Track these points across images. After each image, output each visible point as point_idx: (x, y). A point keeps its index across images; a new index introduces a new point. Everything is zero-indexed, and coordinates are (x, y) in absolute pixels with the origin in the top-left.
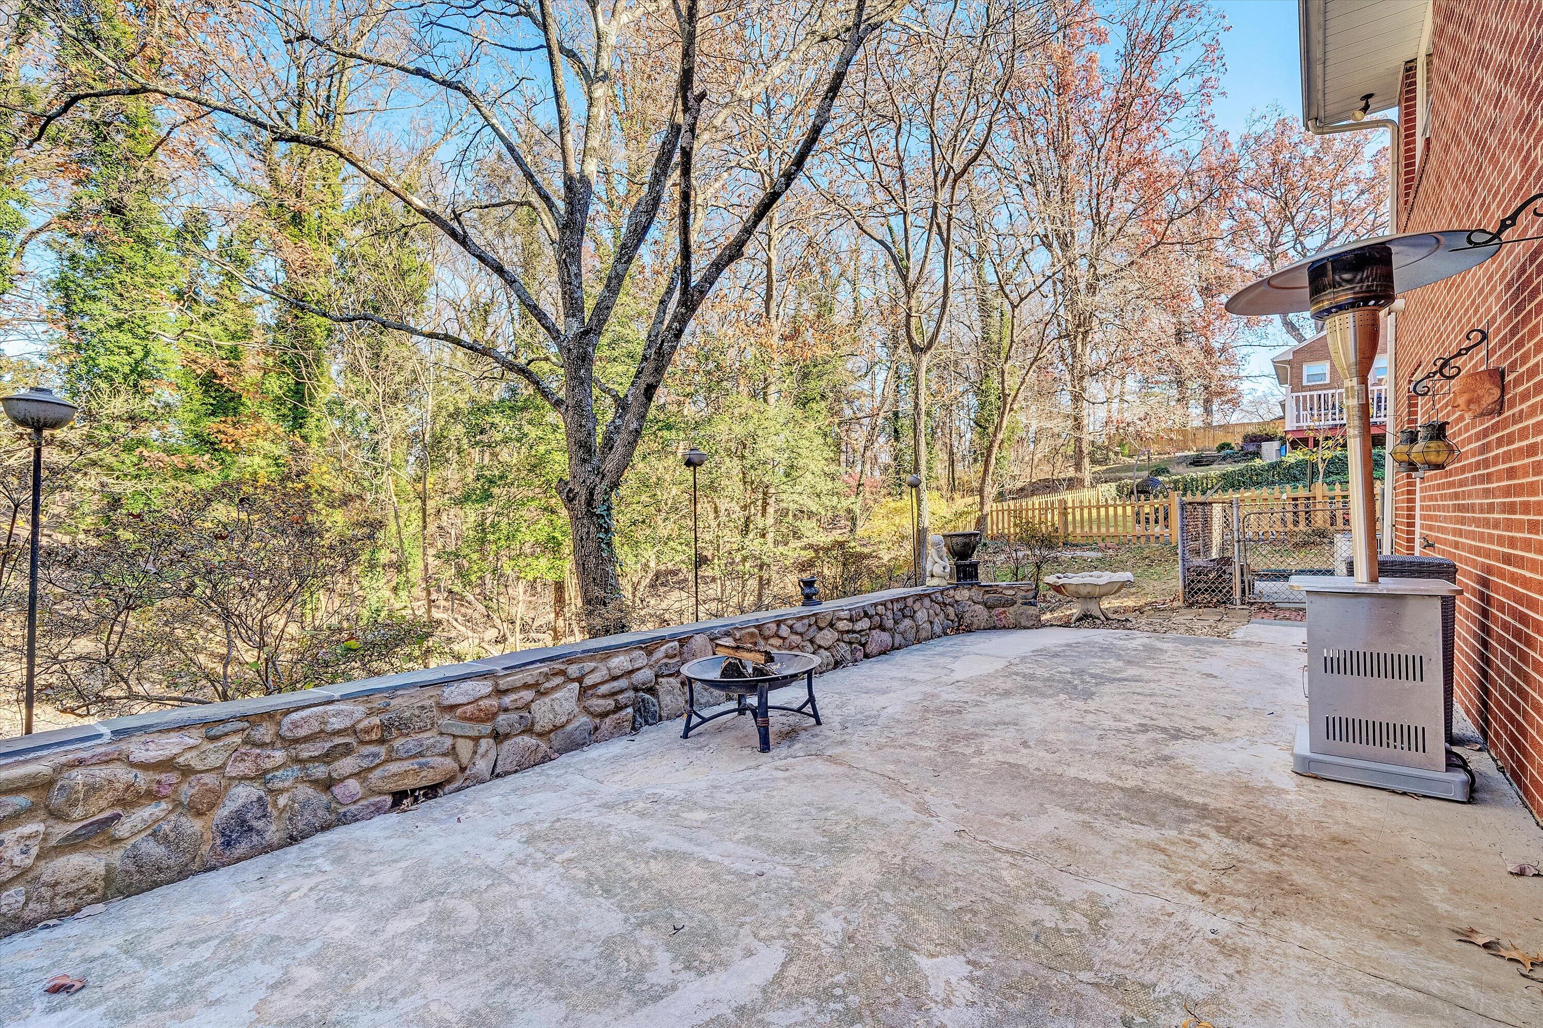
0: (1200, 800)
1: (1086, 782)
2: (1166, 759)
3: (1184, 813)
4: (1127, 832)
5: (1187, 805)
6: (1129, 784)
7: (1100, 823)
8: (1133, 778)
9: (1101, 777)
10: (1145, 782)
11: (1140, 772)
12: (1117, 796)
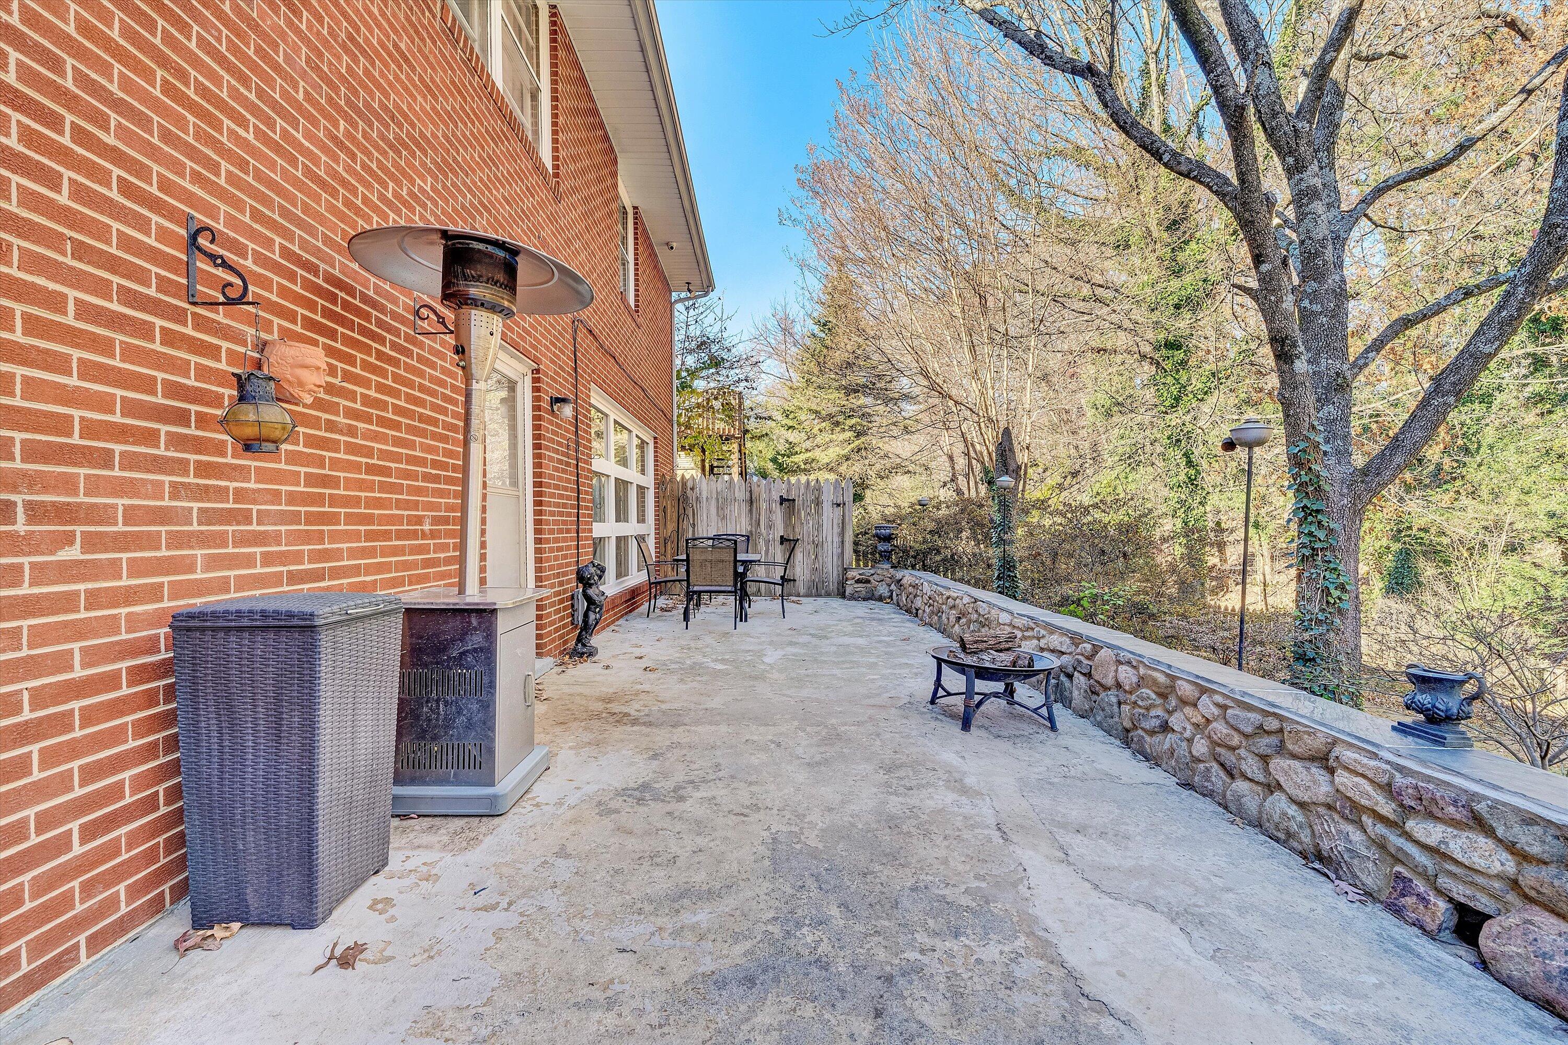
0: (636, 728)
1: (710, 723)
2: (655, 757)
3: (647, 719)
4: (677, 705)
5: (644, 724)
6: (681, 729)
7: (692, 706)
8: (679, 735)
9: (700, 729)
10: (671, 732)
11: (675, 739)
12: (687, 720)
